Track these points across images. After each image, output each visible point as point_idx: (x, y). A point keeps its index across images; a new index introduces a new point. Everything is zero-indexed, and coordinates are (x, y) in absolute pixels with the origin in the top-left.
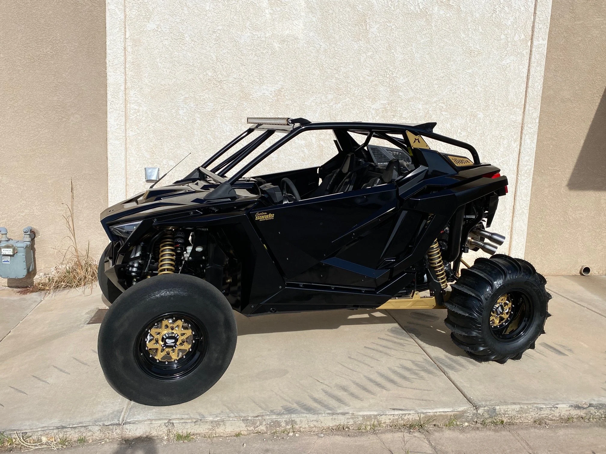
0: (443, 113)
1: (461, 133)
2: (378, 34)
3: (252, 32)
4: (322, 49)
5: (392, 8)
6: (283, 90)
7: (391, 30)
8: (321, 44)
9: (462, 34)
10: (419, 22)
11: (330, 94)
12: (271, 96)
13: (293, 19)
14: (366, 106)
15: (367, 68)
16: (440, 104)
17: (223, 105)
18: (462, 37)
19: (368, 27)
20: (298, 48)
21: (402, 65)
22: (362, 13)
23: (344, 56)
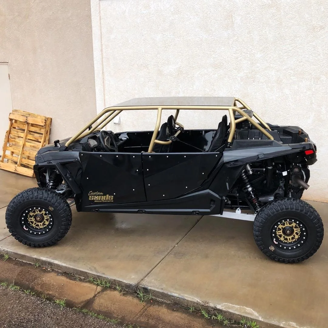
0: (292, 77)
1: (307, 92)
2: (241, 24)
3: (163, 33)
4: (204, 39)
5: (251, 4)
6: (181, 68)
7: (250, 19)
8: (203, 35)
9: (306, 15)
10: (271, 10)
11: (210, 68)
12: (175, 72)
13: (186, 21)
14: (234, 75)
15: (234, 49)
16: (289, 71)
17: (149, 79)
18: (306, 18)
19: (234, 19)
20: (190, 40)
21: (259, 44)
22: (230, 10)
23: (218, 42)
